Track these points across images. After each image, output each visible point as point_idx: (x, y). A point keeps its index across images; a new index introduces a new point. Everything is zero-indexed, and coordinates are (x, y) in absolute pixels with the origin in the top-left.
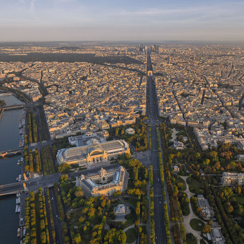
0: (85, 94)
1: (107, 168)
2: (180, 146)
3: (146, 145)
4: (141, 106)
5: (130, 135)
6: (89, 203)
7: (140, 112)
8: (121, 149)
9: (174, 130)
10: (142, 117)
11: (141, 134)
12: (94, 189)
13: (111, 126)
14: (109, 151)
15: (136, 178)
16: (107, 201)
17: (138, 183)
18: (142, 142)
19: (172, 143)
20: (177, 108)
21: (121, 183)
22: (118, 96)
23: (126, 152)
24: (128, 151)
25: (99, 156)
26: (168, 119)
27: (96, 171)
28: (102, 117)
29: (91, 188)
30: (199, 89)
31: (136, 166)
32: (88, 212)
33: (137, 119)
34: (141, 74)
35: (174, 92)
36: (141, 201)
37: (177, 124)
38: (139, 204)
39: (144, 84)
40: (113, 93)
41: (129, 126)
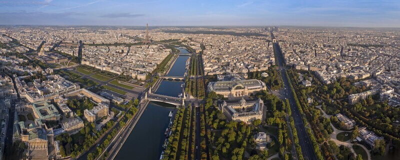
0: (230, 51)
1: (248, 100)
2: (308, 84)
3: (280, 85)
4: (271, 59)
5: (265, 78)
6: (230, 126)
7: (271, 63)
8: (259, 87)
9: (299, 74)
10: (272, 66)
11: (274, 77)
12: (235, 115)
13: (249, 71)
14: (249, 88)
15: (275, 108)
16: (247, 127)
17: (277, 113)
18: (276, 83)
19: (301, 83)
20: (299, 59)
21: (260, 112)
22: (253, 52)
23: (264, 89)
24: (265, 88)
25: (241, 90)
26: (294, 66)
27: (237, 101)
28: (242, 65)
29: (232, 113)
30: (312, 48)
31: (274, 99)
32: (228, 134)
33: (269, 67)
34: (269, 41)
35: (295, 51)
36: (282, 128)
37: (301, 70)
38: (281, 131)
39: (271, 46)
40: (249, 50)
41: (263, 71)
